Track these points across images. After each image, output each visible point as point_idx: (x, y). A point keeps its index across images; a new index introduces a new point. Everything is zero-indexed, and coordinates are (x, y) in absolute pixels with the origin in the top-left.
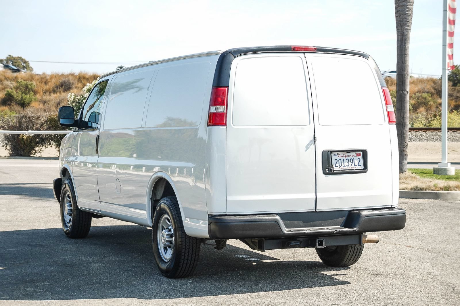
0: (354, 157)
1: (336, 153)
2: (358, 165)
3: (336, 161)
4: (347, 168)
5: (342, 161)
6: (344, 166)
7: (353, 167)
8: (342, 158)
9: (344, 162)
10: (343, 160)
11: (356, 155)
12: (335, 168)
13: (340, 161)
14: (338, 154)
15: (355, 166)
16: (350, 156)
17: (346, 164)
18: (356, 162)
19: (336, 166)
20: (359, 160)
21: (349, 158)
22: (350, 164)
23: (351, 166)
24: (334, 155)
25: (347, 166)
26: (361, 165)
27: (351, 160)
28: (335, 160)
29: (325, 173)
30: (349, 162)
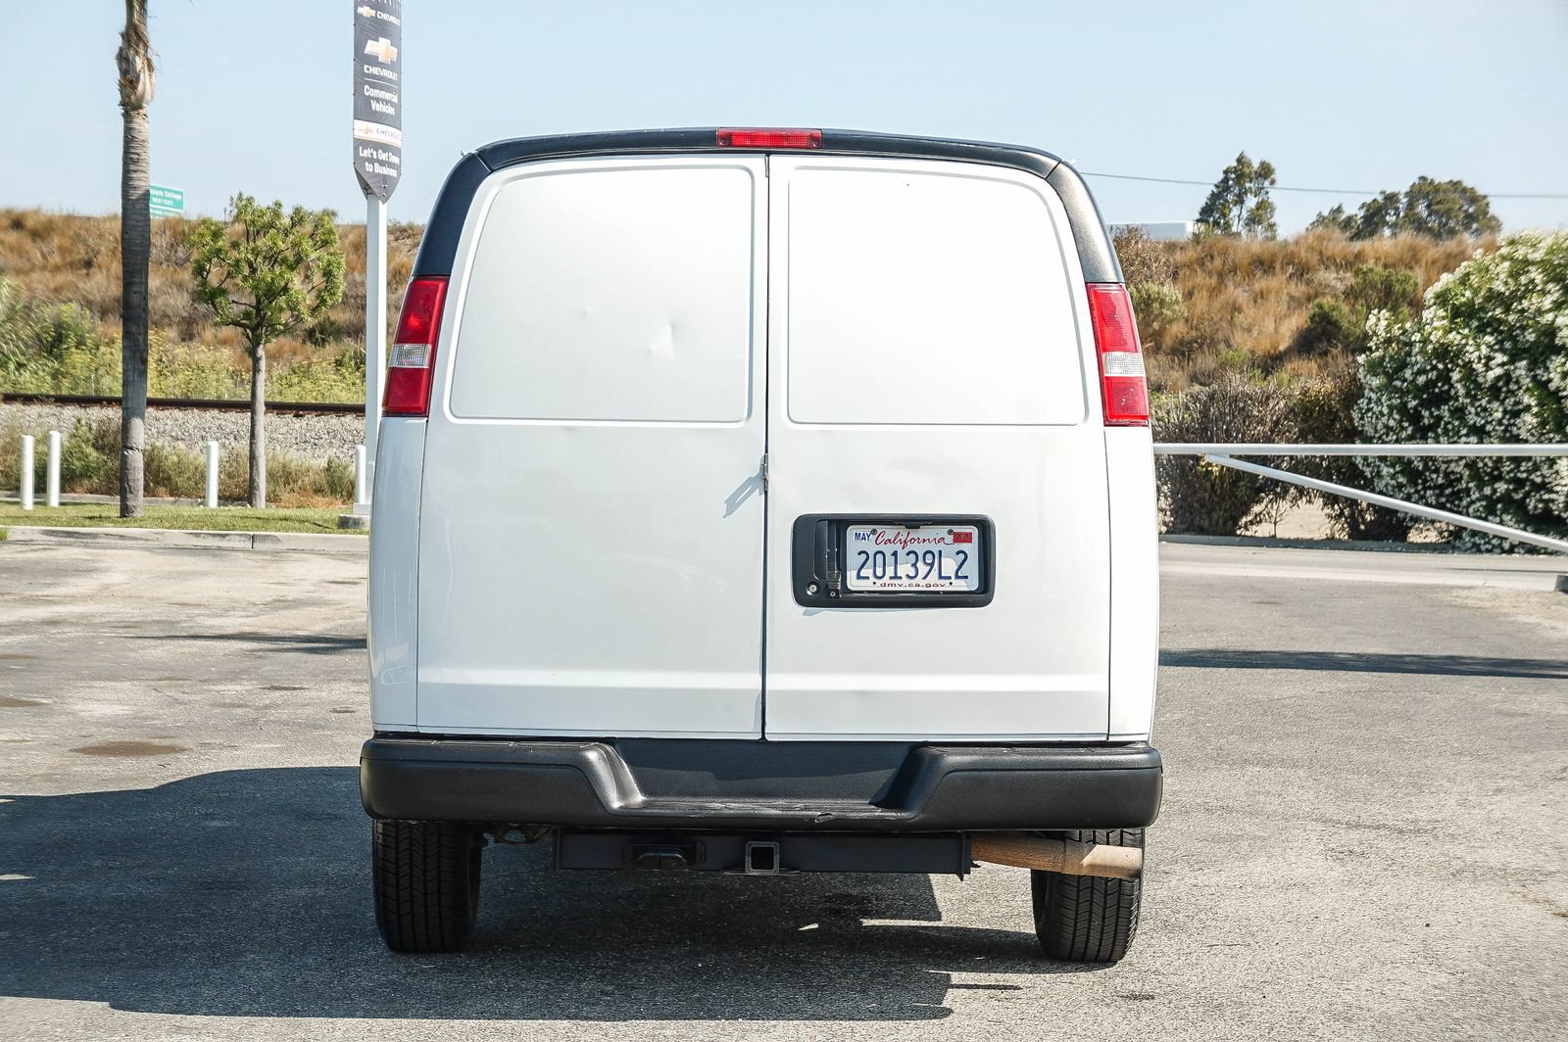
0: (941, 546)
1: (865, 529)
2: (957, 577)
3: (864, 556)
4: (904, 585)
5: (890, 559)
6: (896, 577)
7: (933, 583)
8: (888, 549)
9: (896, 563)
10: (895, 554)
11: (950, 539)
12: (853, 583)
13: (879, 557)
14: (874, 532)
15: (941, 577)
16: (924, 541)
17: (905, 569)
18: (949, 566)
19: (859, 577)
20: (962, 556)
21: (920, 549)
22: (923, 569)
23: (925, 578)
24: (857, 536)
25: (907, 577)
26: (966, 577)
27: (928, 556)
28: (860, 553)
29: (801, 599)
30: (920, 565)
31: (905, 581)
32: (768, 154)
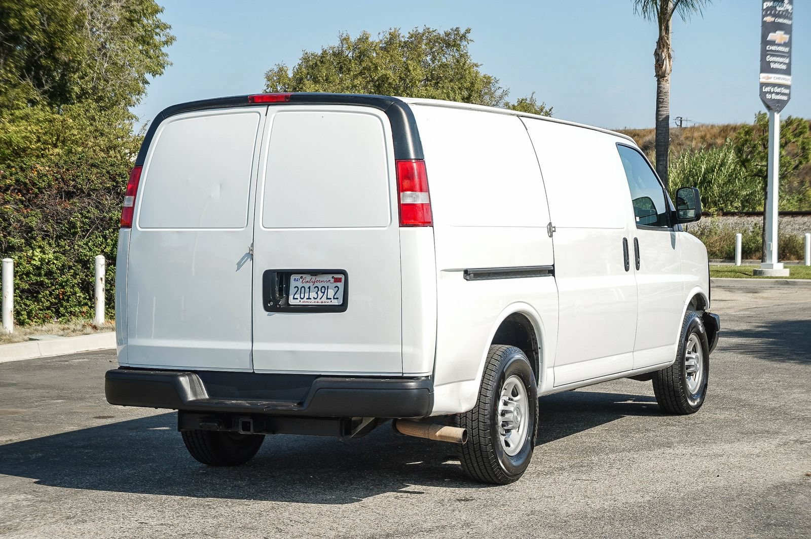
0: (329, 284)
1: (298, 276)
2: (334, 298)
3: (296, 288)
4: (312, 302)
5: (307, 290)
6: (309, 298)
7: (323, 301)
8: (306, 286)
9: (309, 292)
10: (309, 288)
11: (332, 280)
12: (292, 301)
13: (303, 289)
14: (301, 277)
15: (327, 299)
16: (322, 281)
17: (313, 295)
18: (331, 293)
19: (294, 298)
20: (337, 288)
21: (320, 285)
22: (320, 294)
23: (320, 299)
24: (295, 280)
25: (314, 298)
26: (337, 298)
27: (323, 289)
28: (295, 288)
29: (267, 309)
30: (319, 292)
31: (313, 300)
32: (269, 105)
